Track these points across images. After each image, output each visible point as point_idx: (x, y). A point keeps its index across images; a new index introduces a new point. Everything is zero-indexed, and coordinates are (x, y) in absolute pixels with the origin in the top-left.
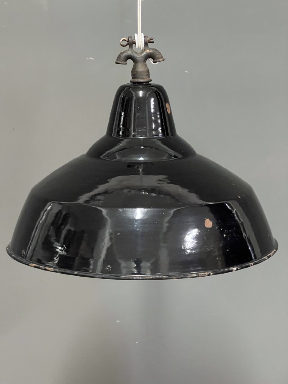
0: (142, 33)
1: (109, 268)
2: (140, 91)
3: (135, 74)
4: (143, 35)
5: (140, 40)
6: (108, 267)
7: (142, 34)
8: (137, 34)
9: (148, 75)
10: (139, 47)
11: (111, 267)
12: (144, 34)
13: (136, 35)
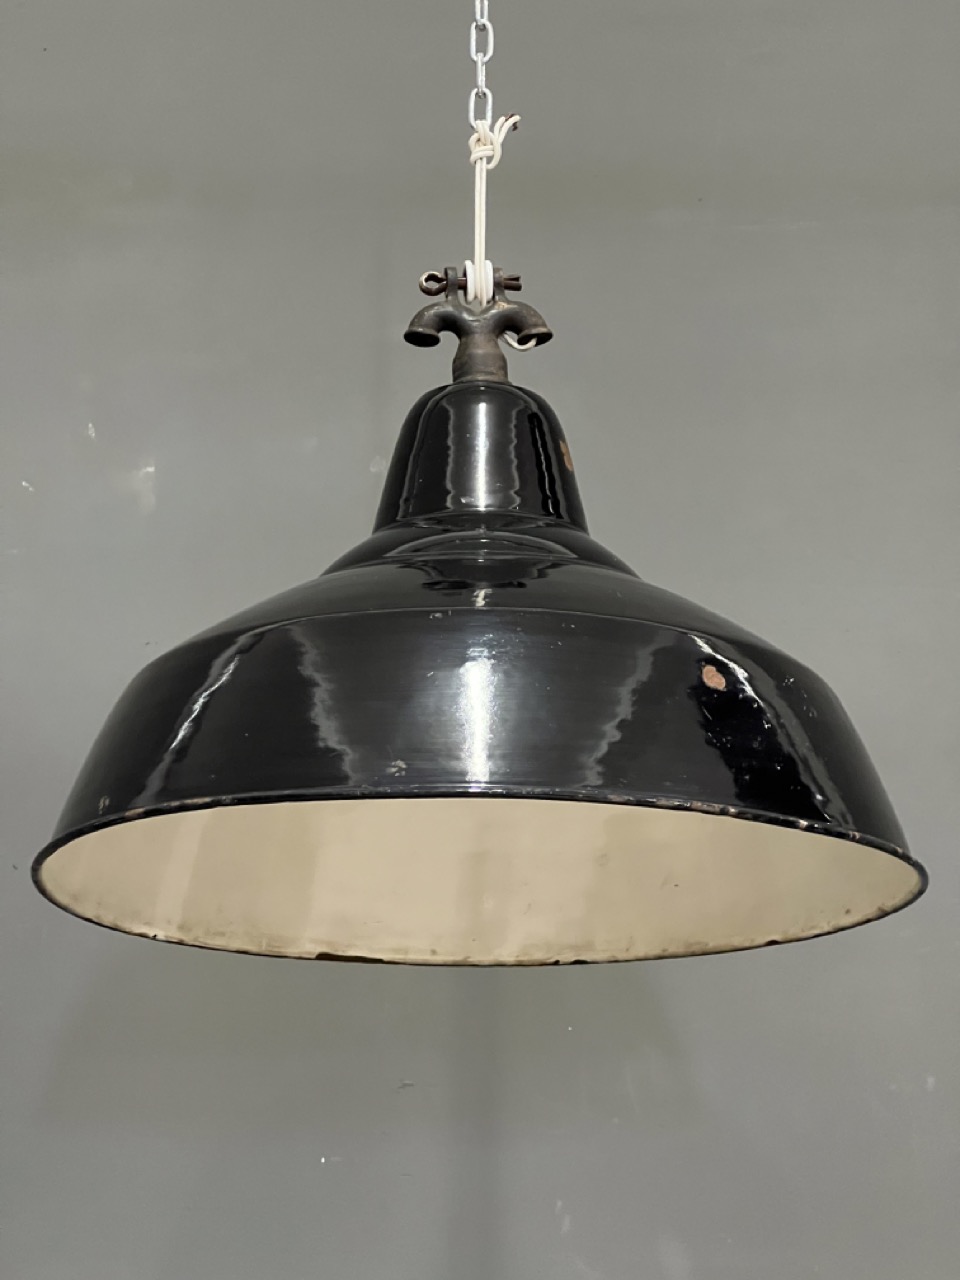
0: (486, 259)
1: (401, 769)
2: (479, 402)
3: (466, 363)
4: (489, 265)
5: (480, 276)
6: (394, 767)
7: (489, 263)
8: (473, 262)
9: (504, 368)
10: (476, 297)
11: (404, 766)
12: (493, 264)
13: (468, 263)
